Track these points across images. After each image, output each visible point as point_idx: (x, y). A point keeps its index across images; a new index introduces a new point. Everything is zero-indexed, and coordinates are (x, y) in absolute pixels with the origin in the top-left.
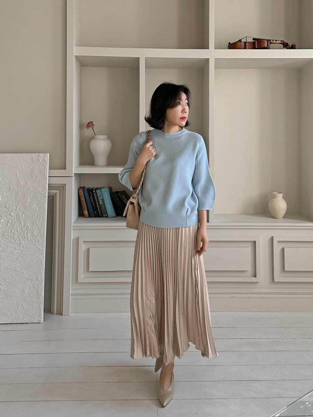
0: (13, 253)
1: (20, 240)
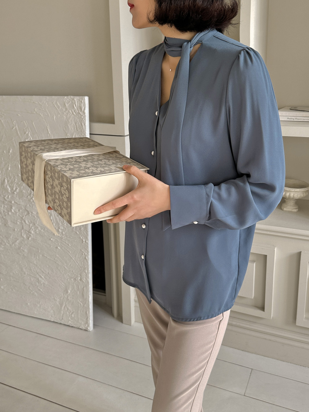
0: (52, 239)
1: (59, 224)
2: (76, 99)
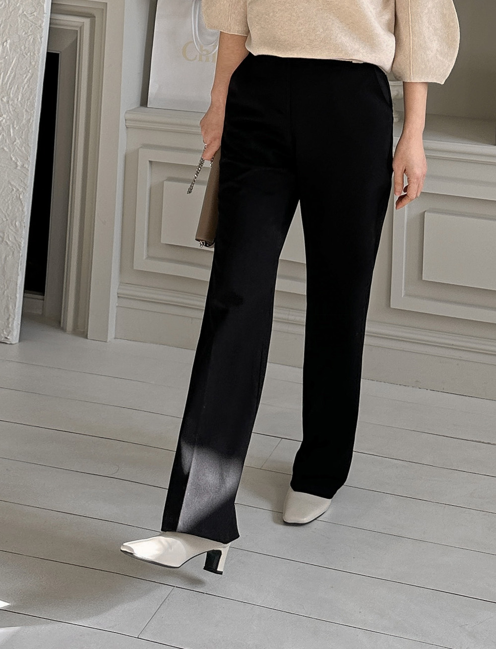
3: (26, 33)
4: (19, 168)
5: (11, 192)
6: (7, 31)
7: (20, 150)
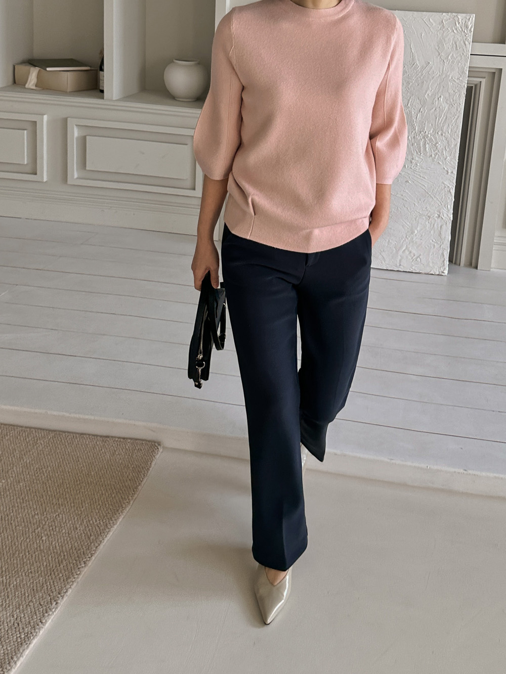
1: (412, 154)
2: (460, 16)
3: (454, 91)
4: (449, 174)
5: (444, 188)
6: (441, 90)
7: (450, 163)
